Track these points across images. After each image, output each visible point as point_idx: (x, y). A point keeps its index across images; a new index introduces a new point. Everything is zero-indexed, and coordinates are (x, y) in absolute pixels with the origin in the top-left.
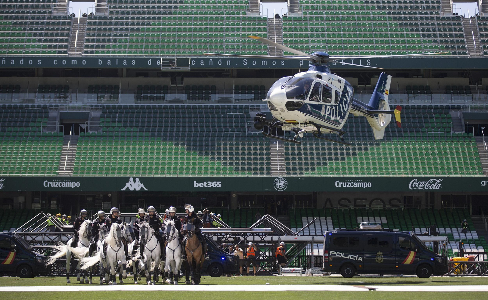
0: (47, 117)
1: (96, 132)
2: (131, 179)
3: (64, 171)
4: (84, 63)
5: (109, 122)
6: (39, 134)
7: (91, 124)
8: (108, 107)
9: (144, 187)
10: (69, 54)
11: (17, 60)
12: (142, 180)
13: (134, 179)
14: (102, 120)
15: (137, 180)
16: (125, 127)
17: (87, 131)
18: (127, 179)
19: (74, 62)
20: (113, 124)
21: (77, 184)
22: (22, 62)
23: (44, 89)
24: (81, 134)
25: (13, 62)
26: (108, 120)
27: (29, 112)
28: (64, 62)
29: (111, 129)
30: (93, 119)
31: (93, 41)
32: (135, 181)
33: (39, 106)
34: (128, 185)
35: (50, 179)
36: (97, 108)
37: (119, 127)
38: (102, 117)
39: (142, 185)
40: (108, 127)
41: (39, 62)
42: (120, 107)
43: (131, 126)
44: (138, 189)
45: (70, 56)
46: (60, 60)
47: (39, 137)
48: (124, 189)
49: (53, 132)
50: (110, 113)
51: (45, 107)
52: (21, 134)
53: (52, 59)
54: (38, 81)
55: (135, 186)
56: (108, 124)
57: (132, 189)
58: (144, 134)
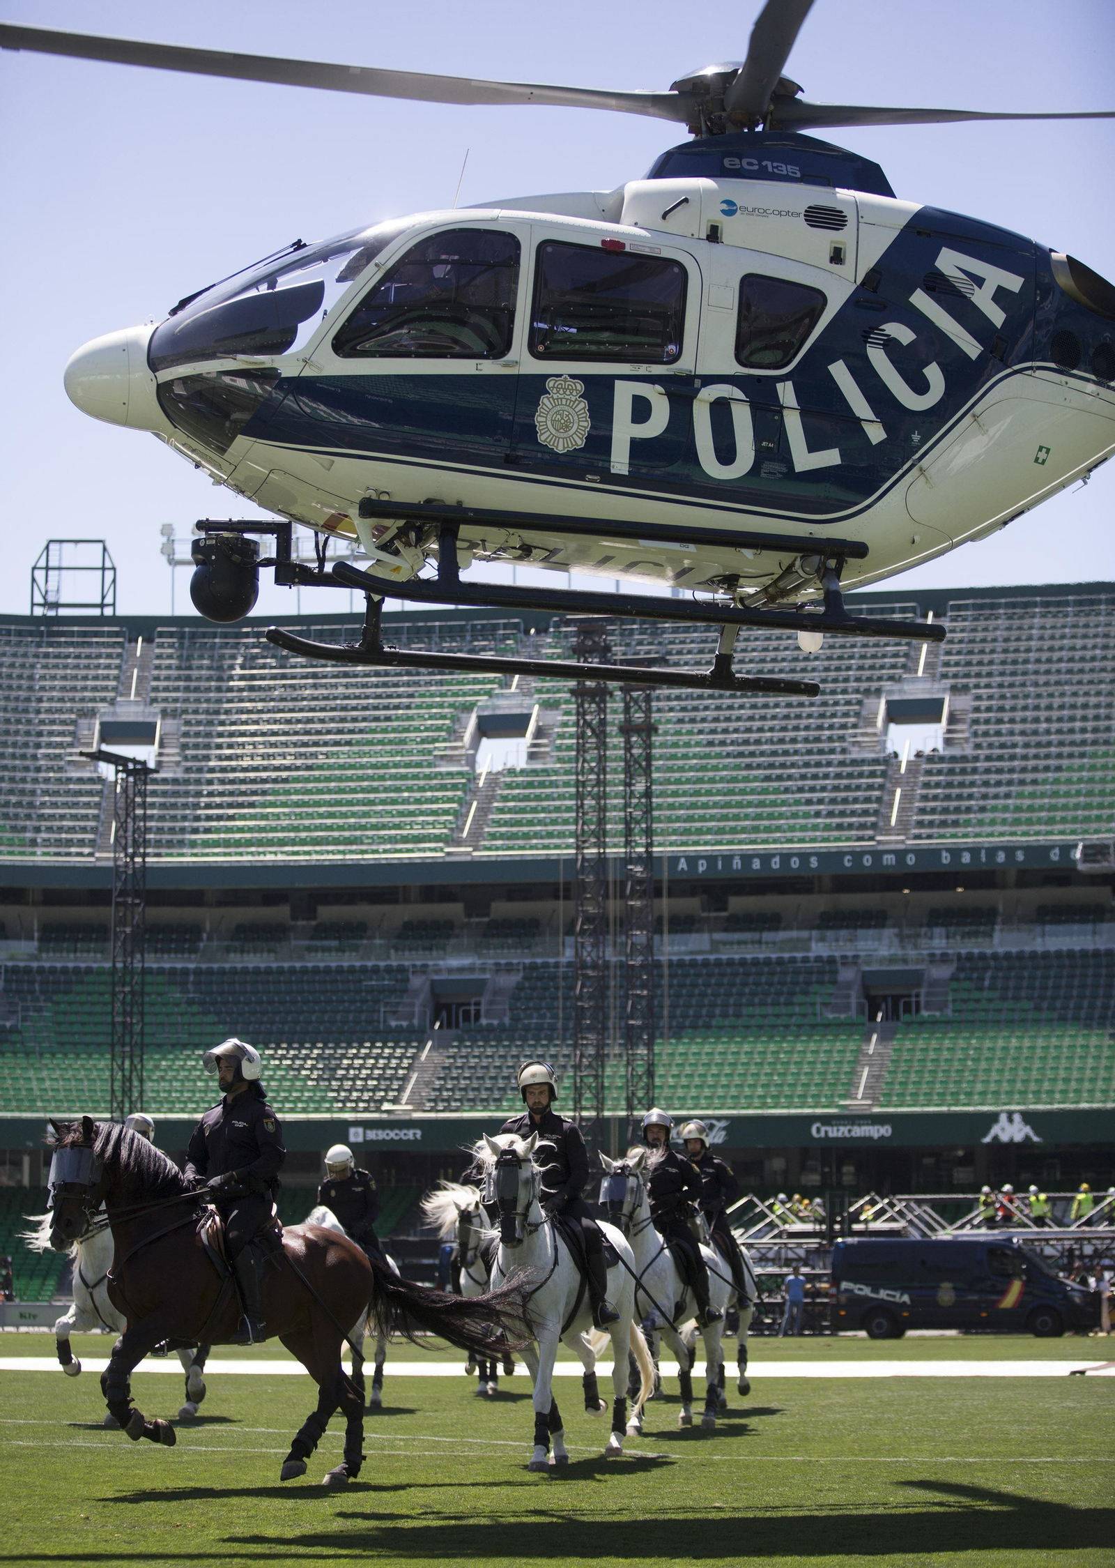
0: (834, 982)
1: (938, 1014)
2: (1003, 1117)
3: (859, 1101)
4: (911, 860)
5: (969, 990)
6: (811, 1020)
7: (928, 994)
8: (970, 957)
9: (1031, 1134)
10: (879, 842)
11: (766, 857)
12: (1028, 1117)
13: (1010, 1115)
14: (954, 985)
15: (1017, 1117)
16: (1004, 999)
17: (918, 1011)
18: (993, 1118)
19: (889, 860)
20: (976, 995)
21: (885, 1131)
22: (775, 863)
23: (831, 921)
24: (905, 1018)
25: (756, 864)
26: (967, 984)
27: (797, 972)
28: (867, 861)
29: (972, 1005)
30: (933, 983)
31: (933, 811)
32: (1010, 1120)
33: (818, 959)
34: (995, 1130)
35: (826, 1120)
36: (944, 958)
37: (990, 1000)
38: (954, 978)
39: (1028, 1130)
40: (965, 1001)
41: (814, 862)
42: (995, 956)
43: (1016, 999)
44: (1018, 1138)
45: (881, 847)
46: (857, 855)
47: (813, 1026)
48: (987, 1139)
49: (843, 1016)
50: (973, 969)
51: (831, 960)
52: (772, 1021)
53: (840, 854)
54: (820, 903)
55: (1011, 1131)
56: (965, 995)
57: (1004, 1138)
58: (1045, 1015)
